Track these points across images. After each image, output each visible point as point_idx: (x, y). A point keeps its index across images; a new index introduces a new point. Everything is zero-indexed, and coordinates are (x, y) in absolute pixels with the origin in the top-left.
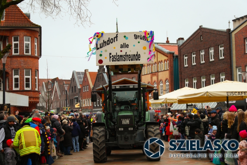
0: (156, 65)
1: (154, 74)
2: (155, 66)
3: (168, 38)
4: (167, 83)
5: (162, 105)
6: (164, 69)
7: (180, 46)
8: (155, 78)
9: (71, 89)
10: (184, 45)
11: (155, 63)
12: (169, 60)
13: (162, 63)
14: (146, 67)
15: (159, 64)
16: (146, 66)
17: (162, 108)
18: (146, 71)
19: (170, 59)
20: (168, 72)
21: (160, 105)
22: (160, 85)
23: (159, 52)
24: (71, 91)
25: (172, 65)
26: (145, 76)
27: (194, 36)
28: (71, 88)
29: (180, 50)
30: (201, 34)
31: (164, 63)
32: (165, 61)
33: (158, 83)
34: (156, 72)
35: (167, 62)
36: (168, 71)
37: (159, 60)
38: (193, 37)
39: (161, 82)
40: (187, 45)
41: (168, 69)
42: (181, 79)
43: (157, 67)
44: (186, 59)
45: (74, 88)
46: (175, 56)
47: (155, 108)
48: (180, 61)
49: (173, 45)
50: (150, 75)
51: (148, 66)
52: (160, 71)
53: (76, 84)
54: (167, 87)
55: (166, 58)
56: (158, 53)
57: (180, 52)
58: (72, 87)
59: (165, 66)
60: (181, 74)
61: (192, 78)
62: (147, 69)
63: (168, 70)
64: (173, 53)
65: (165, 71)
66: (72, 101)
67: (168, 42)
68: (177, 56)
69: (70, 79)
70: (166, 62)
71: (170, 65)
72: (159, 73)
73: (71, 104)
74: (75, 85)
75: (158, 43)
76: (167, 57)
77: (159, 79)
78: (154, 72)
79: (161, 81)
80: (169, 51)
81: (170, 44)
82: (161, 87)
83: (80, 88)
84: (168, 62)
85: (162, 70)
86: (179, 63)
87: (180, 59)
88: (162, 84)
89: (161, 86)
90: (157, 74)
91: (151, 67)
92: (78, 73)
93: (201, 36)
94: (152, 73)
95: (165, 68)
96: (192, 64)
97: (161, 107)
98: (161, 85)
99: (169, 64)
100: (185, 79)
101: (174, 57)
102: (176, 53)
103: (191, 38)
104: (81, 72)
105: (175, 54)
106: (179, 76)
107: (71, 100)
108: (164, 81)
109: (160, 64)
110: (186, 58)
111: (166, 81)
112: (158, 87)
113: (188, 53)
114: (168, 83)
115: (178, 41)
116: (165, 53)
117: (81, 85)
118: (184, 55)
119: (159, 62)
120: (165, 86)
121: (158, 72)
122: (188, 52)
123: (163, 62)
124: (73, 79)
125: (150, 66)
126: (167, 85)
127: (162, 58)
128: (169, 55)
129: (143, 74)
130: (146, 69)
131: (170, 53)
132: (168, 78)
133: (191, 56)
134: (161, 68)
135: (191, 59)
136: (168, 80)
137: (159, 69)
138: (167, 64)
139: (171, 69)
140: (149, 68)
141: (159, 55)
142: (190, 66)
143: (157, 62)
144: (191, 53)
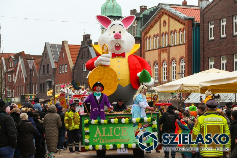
0: (167, 36)
1: (163, 49)
2: (165, 38)
4: (182, 63)
5: (175, 96)
6: (178, 43)
7: (203, 8)
8: (164, 56)
9: (42, 69)
10: (210, 7)
11: (166, 33)
12: (187, 29)
13: (176, 34)
14: (152, 40)
15: (171, 35)
16: (152, 38)
17: (174, 100)
18: (152, 45)
19: (188, 27)
21: (170, 95)
22: (171, 66)
23: (172, 18)
24: (42, 72)
26: (150, 52)
28: (42, 67)
29: (203, 15)
31: (178, 34)
32: (180, 30)
33: (169, 63)
34: (167, 47)
35: (183, 32)
36: (184, 46)
37: (172, 29)
39: (173, 62)
40: (213, 8)
41: (185, 42)
42: (204, 57)
43: (169, 40)
44: (211, 29)
45: (46, 67)
46: (195, 24)
47: (163, 100)
48: (203, 31)
49: (192, 8)
50: (157, 51)
51: (155, 38)
52: (172, 45)
53: (50, 62)
54: (182, 69)
55: (182, 26)
56: (170, 18)
57: (203, 17)
58: (44, 66)
59: (180, 38)
60: (204, 50)
61: (220, 56)
62: (154, 41)
63: (185, 44)
64: (193, 20)
65: (180, 45)
66: (42, 86)
67: (185, 3)
68: (198, 25)
69: (41, 55)
70: (181, 33)
71: (188, 38)
72: (171, 49)
73: (41, 91)
74: (48, 64)
75: (170, 5)
76: (184, 24)
77: (171, 57)
78: (163, 46)
79: (174, 60)
80: (186, 16)
81: (188, 6)
82: (173, 69)
83: (54, 67)
84: (185, 32)
85: (176, 44)
86: (201, 35)
87: (203, 28)
88: (175, 65)
89: (173, 67)
90: (168, 50)
91: (160, 39)
92: (53, 46)
94: (160, 48)
95: (180, 40)
96: (220, 36)
97: (172, 98)
98: (173, 65)
99: (187, 36)
100: (209, 58)
101: (193, 24)
102: (198, 20)
104: (57, 45)
105: (195, 20)
106: (201, 53)
107: (41, 84)
108: (178, 60)
109: (172, 35)
110: (212, 26)
111: (180, 60)
112: (169, 69)
113: (214, 20)
114: (184, 64)
115: (200, 2)
116: (181, 19)
117: (56, 64)
118: (208, 22)
119: (171, 32)
120: (179, 68)
121: (169, 46)
122: (215, 18)
123: (178, 32)
124: (45, 54)
125: (158, 38)
126: (182, 66)
127: (175, 25)
128: (186, 22)
129: (148, 50)
130: (152, 42)
131: (188, 19)
132: (185, 56)
133: (220, 23)
134: (174, 41)
135: (219, 29)
136: (183, 59)
137: (171, 42)
138: (183, 35)
139: (188, 43)
140: (157, 40)
141: (172, 21)
142: (218, 39)
143: (168, 32)
144: (219, 20)
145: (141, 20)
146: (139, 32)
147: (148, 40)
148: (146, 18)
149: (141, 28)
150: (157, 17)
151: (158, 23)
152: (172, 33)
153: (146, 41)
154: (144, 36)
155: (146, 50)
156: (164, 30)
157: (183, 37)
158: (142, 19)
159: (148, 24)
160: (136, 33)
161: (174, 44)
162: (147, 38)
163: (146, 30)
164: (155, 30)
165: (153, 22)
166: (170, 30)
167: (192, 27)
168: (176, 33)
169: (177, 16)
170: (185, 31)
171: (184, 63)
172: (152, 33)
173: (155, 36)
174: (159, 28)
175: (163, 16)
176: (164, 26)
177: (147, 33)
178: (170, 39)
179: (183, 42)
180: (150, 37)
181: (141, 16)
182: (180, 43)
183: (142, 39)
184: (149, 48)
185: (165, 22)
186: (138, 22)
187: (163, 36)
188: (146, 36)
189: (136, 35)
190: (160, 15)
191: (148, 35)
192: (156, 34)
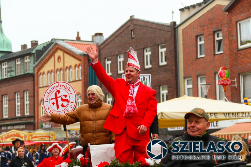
0: (62, 72)
2: (60, 75)
3: (78, 33)
5: (72, 133)
6: (74, 79)
7: (99, 44)
10: (107, 43)
11: (61, 69)
12: (83, 65)
13: (71, 70)
14: (46, 76)
15: (66, 70)
16: (46, 74)
18: (46, 81)
19: (84, 63)
20: (80, 83)
23: (67, 53)
25: (86, 74)
26: (44, 88)
27: (122, 30)
29: (100, 51)
30: (132, 27)
31: (74, 70)
32: (75, 66)
35: (78, 67)
37: (67, 64)
38: (120, 32)
40: (110, 44)
41: (81, 78)
44: (108, 65)
49: (86, 43)
51: (49, 74)
52: (68, 81)
54: (79, 105)
55: (78, 62)
56: (65, 54)
57: (100, 53)
59: (76, 74)
62: (48, 78)
63: (81, 80)
65: (75, 81)
67: (78, 38)
70: (77, 69)
75: (64, 40)
76: (80, 60)
80: (82, 52)
81: (82, 41)
84: (80, 68)
91: (55, 75)
93: (132, 31)
95: (75, 76)
96: (117, 71)
99: (83, 72)
101: (89, 60)
103: (117, 34)
109: (68, 71)
110: (109, 62)
113: (111, 56)
114: (81, 101)
115: (95, 38)
116: (76, 55)
118: (105, 58)
122: (112, 54)
123: (73, 67)
125: (52, 74)
127: (71, 61)
128: (82, 58)
129: (41, 86)
130: (46, 79)
131: (84, 55)
132: (81, 92)
133: (117, 59)
134: (70, 77)
135: (116, 65)
136: (79, 96)
137: (66, 78)
138: (79, 71)
139: (85, 79)
140: (51, 76)
141: (67, 57)
142: (115, 75)
143: (63, 68)
144: (116, 56)
145: (34, 56)
146: (32, 68)
147: (41, 76)
148: (40, 53)
149: (34, 63)
150: (51, 53)
151: (52, 59)
152: (67, 69)
153: (39, 78)
154: (38, 73)
155: (39, 87)
156: (59, 65)
157: (79, 73)
158: (35, 54)
159: (42, 59)
160: (29, 69)
161: (70, 80)
162: (40, 74)
163: (40, 65)
164: (49, 66)
165: (47, 58)
166: (66, 65)
167: (88, 63)
168: (72, 68)
169: (73, 52)
170: (81, 66)
171: (81, 99)
172: (46, 69)
173: (50, 72)
174: (53, 64)
175: (57, 51)
176: (59, 62)
177: (40, 69)
178: (65, 76)
179: (79, 78)
180: (44, 73)
181: (34, 51)
182: (75, 79)
183: (36, 75)
184: (43, 84)
185: (59, 58)
186: (31, 58)
187: (58, 72)
188: (39, 73)
189: (29, 70)
190: (54, 50)
191: (42, 71)
192: (50, 70)
